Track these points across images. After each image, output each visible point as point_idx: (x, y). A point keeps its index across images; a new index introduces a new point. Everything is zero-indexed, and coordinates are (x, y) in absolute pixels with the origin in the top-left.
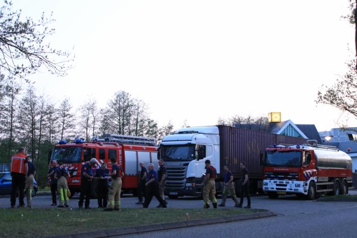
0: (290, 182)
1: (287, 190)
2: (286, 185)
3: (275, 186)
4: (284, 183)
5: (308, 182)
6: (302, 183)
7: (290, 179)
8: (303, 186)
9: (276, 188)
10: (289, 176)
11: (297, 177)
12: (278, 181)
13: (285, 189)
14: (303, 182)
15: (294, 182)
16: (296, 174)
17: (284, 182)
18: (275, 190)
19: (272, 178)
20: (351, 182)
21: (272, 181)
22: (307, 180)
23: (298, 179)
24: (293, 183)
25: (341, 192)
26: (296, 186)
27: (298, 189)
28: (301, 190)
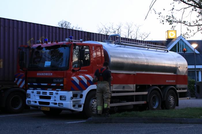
0: (54, 92)
1: (51, 105)
2: (49, 98)
3: (38, 99)
4: (48, 95)
5: (85, 93)
6: (69, 94)
7: (54, 88)
8: (72, 98)
9: (39, 102)
10: (52, 85)
11: (62, 85)
12: (42, 91)
13: (48, 103)
14: (71, 92)
15: (59, 92)
16: (61, 81)
17: (48, 92)
18: (38, 104)
19: (35, 88)
20: (186, 91)
21: (35, 91)
22: (83, 89)
23: (63, 89)
24: (57, 94)
25: (164, 105)
26: (61, 99)
27: (62, 104)
28: (68, 104)
